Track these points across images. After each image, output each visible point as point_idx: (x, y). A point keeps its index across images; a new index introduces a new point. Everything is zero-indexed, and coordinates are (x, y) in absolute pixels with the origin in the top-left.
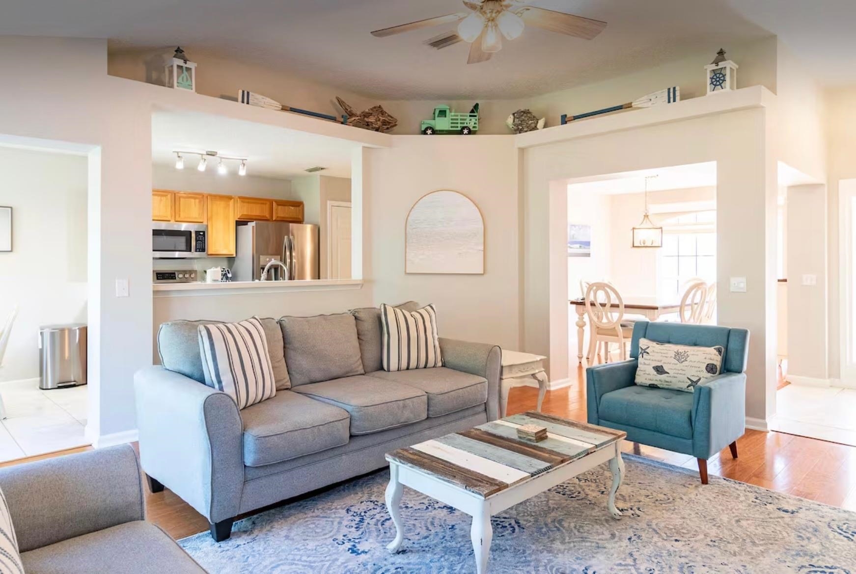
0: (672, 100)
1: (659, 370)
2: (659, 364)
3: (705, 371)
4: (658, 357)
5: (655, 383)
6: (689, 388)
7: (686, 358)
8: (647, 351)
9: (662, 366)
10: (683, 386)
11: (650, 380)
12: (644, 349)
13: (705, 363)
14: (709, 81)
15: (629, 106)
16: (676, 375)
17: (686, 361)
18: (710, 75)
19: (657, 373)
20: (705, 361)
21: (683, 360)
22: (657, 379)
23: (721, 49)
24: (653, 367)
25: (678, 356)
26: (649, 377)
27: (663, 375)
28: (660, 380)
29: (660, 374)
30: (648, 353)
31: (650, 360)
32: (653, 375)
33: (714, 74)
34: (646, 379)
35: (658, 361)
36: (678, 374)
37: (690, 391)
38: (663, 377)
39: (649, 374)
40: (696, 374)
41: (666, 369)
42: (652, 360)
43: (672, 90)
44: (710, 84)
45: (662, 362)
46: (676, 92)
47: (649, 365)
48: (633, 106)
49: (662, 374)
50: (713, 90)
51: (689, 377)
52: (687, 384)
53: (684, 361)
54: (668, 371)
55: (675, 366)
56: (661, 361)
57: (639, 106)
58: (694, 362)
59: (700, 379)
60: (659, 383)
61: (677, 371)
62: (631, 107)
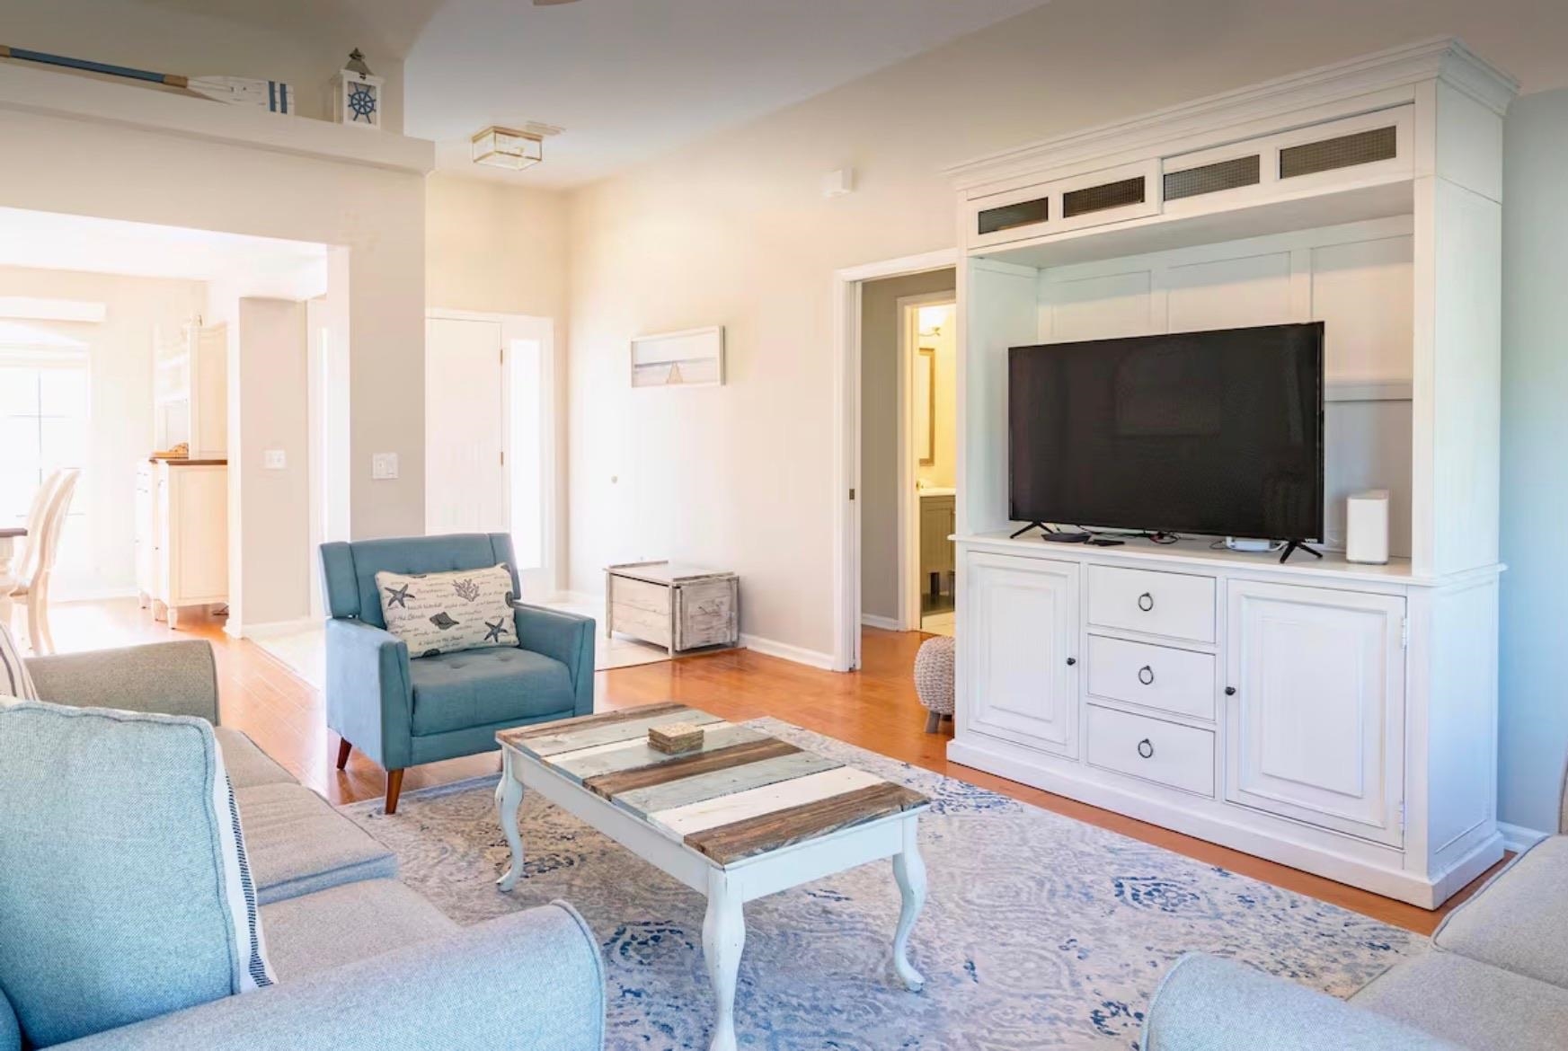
0: (278, 107)
1: (442, 621)
2: (439, 611)
3: (506, 606)
4: (432, 599)
5: (435, 646)
6: (489, 639)
7: (476, 592)
8: (407, 592)
9: (444, 613)
10: (479, 639)
11: (428, 644)
12: (399, 590)
13: (501, 593)
14: (346, 101)
15: (177, 84)
16: (470, 623)
17: (478, 595)
18: (349, 90)
19: (440, 628)
20: (499, 589)
21: (472, 595)
22: (438, 638)
23: (356, 50)
24: (431, 619)
25: (464, 591)
26: (423, 638)
27: (451, 629)
28: (445, 640)
29: (444, 628)
30: (411, 596)
31: (420, 607)
32: (434, 632)
33: (355, 91)
34: (420, 644)
35: (436, 606)
36: (472, 620)
37: (489, 645)
38: (452, 631)
39: (426, 633)
40: (494, 613)
41: (452, 616)
42: (425, 607)
43: (277, 88)
44: (349, 106)
45: (443, 606)
46: (288, 95)
47: (422, 616)
48: (189, 88)
49: (448, 627)
50: (355, 119)
51: (489, 622)
52: (487, 633)
53: (474, 597)
54: (457, 620)
55: (463, 610)
56: (440, 605)
57: (204, 92)
58: (490, 594)
59: (502, 621)
60: (442, 644)
61: (470, 617)
62: (184, 87)
